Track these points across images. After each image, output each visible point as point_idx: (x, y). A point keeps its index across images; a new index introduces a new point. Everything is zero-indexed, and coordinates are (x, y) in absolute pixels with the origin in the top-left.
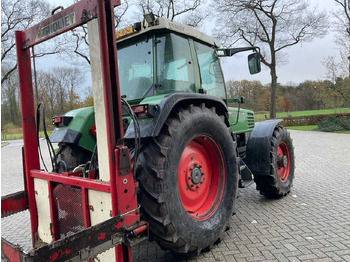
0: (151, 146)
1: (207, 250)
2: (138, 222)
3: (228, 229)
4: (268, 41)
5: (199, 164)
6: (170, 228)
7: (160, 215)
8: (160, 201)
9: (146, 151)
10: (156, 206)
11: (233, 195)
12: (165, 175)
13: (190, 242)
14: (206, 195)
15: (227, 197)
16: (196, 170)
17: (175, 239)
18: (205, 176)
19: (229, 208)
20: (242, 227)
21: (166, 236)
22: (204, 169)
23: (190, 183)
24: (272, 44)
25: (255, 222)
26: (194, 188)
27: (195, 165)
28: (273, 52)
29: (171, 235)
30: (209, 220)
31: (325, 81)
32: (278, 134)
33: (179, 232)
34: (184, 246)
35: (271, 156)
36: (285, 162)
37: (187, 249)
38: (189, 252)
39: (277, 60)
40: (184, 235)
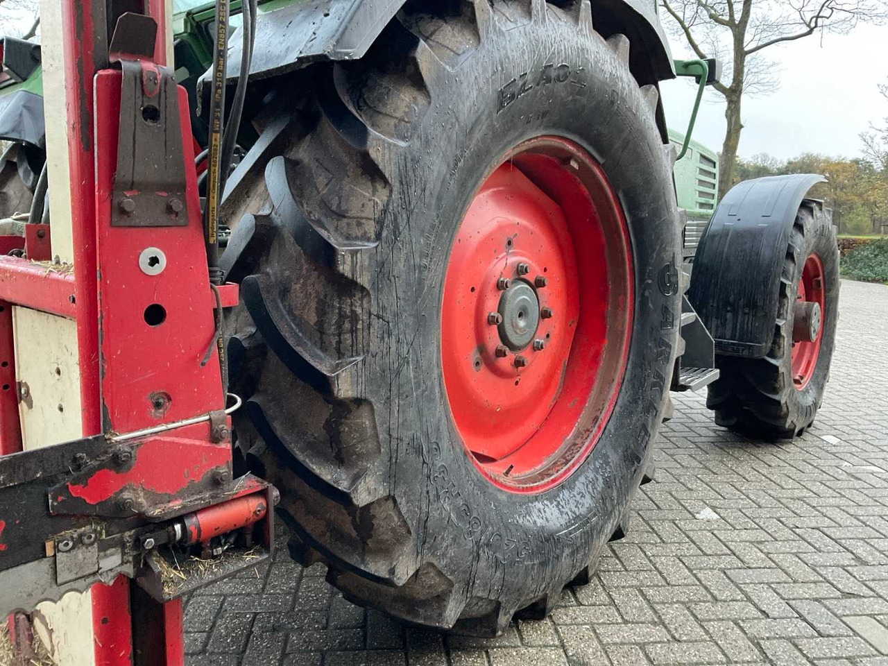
0: (327, 127)
1: (536, 612)
2: (216, 482)
3: (618, 534)
4: (730, 23)
5: (535, 273)
6: (385, 521)
7: (341, 458)
8: (345, 388)
9: (303, 152)
10: (325, 412)
11: (651, 408)
12: (382, 270)
13: (469, 584)
14: (549, 400)
15: (628, 412)
16: (520, 294)
17: (404, 570)
18: (555, 325)
19: (633, 458)
20: (665, 529)
21: (364, 551)
22: (553, 297)
23: (494, 341)
24: (739, 30)
25: (707, 514)
26: (505, 363)
27: (520, 273)
28: (740, 54)
29: (385, 551)
30: (552, 497)
31: (856, 162)
32: (809, 222)
33: (426, 538)
34: (441, 599)
35: (783, 295)
36: (816, 323)
37: (452, 613)
38: (460, 623)
39: (747, 79)
40: (449, 552)
